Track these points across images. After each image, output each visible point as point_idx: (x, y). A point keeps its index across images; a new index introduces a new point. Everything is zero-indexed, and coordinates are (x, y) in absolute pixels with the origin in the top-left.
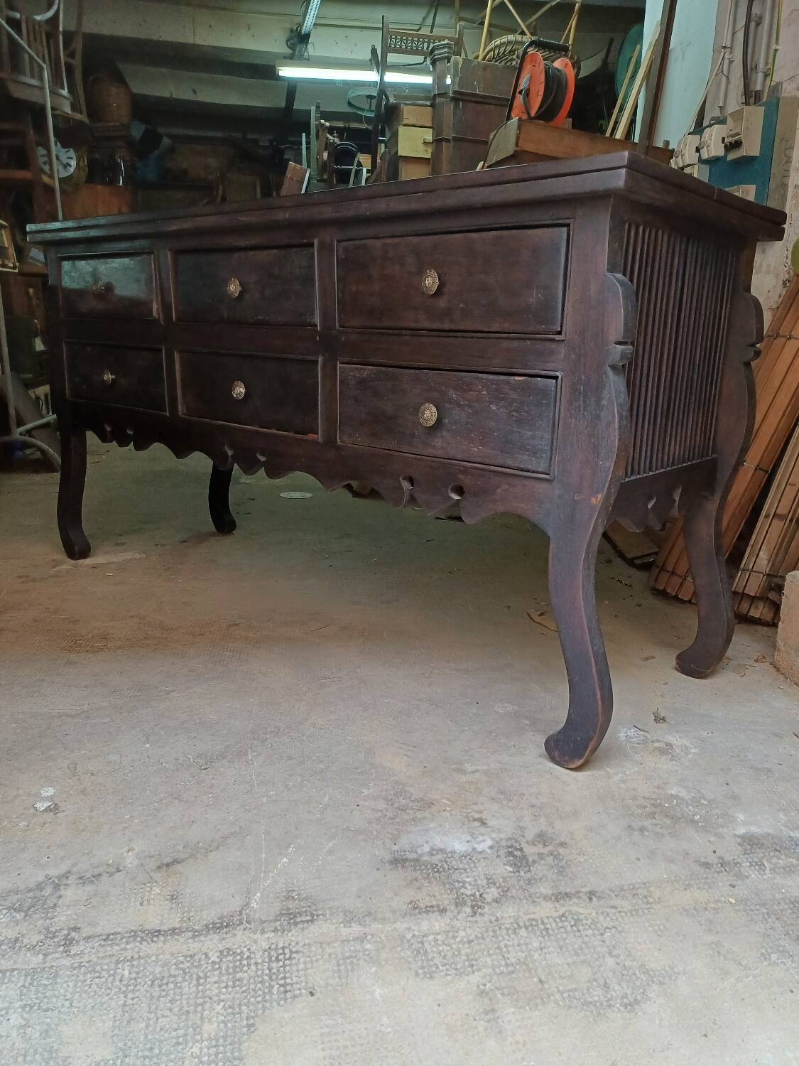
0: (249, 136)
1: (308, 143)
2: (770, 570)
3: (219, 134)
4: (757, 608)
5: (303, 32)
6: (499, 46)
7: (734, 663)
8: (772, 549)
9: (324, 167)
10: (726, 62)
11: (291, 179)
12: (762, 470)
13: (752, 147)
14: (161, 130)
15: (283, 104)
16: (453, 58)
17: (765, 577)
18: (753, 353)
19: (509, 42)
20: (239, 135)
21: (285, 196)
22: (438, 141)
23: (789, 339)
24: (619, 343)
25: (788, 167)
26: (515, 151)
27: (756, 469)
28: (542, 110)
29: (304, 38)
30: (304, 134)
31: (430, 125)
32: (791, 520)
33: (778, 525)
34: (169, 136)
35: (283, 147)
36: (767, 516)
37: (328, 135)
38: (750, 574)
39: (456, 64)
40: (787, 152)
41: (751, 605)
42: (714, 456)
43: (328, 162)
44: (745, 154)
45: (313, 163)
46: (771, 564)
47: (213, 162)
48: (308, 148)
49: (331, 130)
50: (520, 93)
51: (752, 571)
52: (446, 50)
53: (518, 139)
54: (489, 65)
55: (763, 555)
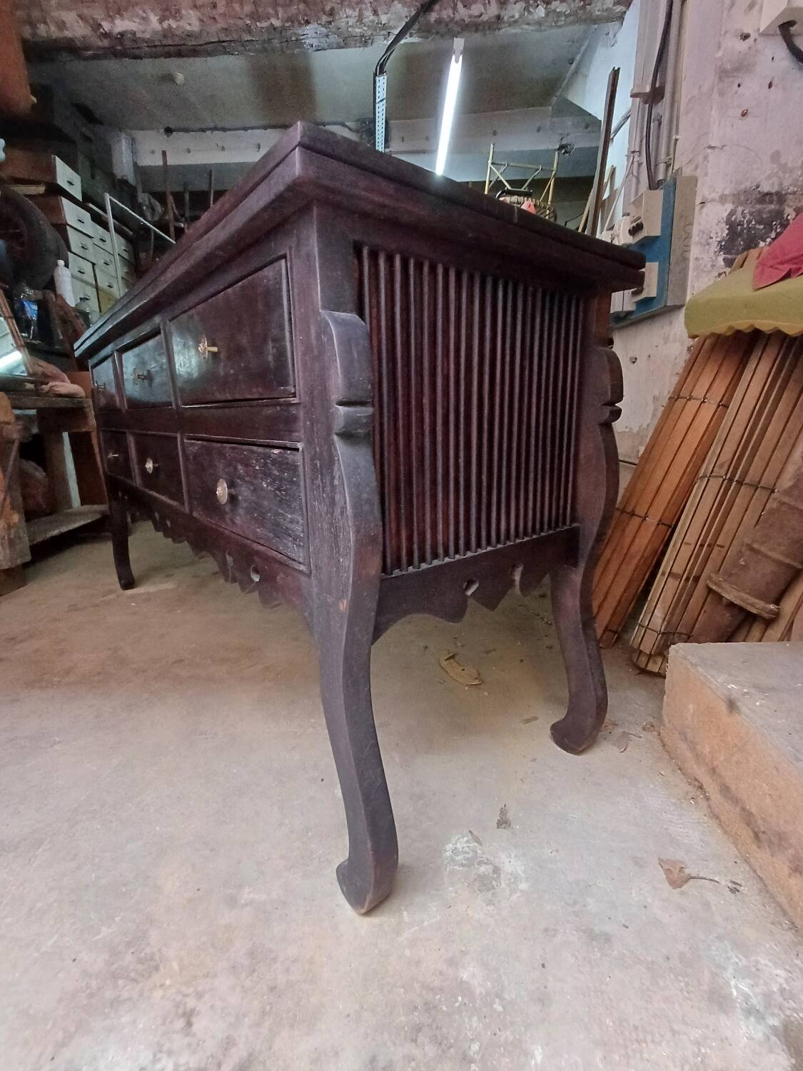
2: (665, 629)
4: (655, 662)
7: (619, 730)
8: (667, 609)
10: (636, 164)
12: (665, 524)
13: (653, 228)
17: (660, 635)
18: (608, 414)
23: (689, 400)
24: (341, 403)
25: (689, 242)
27: (658, 524)
32: (687, 579)
33: (672, 583)
36: (663, 574)
38: (645, 631)
40: (687, 229)
41: (649, 660)
42: (575, 525)
44: (646, 235)
46: (665, 623)
51: (647, 628)
55: (659, 614)
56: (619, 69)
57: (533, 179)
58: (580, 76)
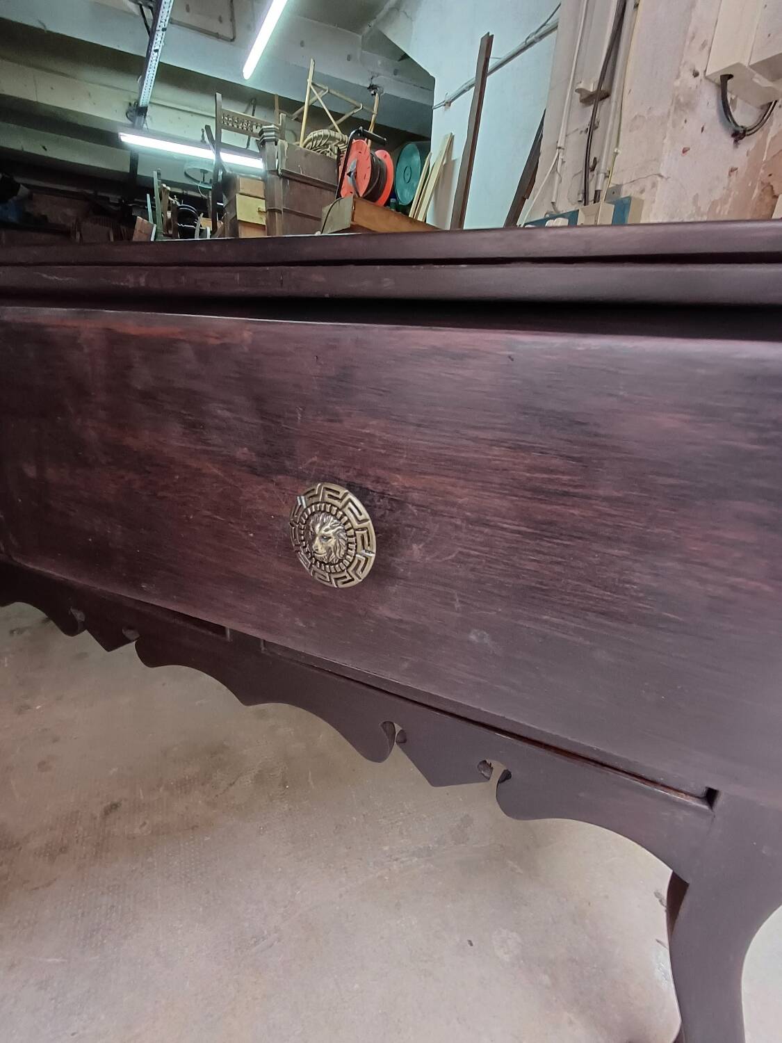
0: (100, 194)
1: (153, 205)
3: (73, 189)
5: (141, 104)
6: (315, 138)
9: (168, 225)
10: (560, 162)
11: (140, 231)
14: (18, 180)
15: (127, 169)
16: (280, 142)
19: (325, 136)
20: (91, 192)
21: (137, 243)
22: (271, 211)
26: (352, 225)
28: (369, 191)
29: (142, 111)
30: (148, 195)
31: (262, 196)
34: (27, 186)
35: (131, 205)
37: (170, 198)
39: (282, 147)
43: (172, 221)
45: (159, 220)
47: (70, 212)
48: (153, 209)
49: (172, 195)
50: (349, 174)
52: (273, 133)
53: (353, 214)
54: (309, 153)
56: (493, 36)
57: (350, 117)
58: (402, 15)
